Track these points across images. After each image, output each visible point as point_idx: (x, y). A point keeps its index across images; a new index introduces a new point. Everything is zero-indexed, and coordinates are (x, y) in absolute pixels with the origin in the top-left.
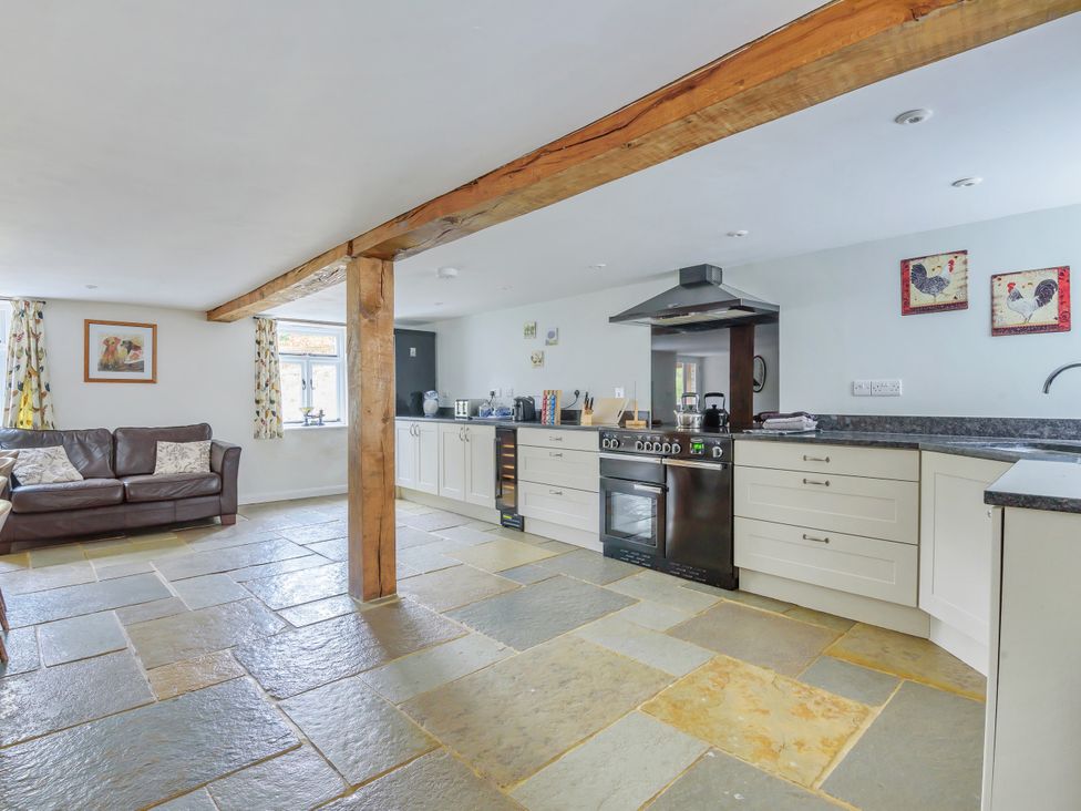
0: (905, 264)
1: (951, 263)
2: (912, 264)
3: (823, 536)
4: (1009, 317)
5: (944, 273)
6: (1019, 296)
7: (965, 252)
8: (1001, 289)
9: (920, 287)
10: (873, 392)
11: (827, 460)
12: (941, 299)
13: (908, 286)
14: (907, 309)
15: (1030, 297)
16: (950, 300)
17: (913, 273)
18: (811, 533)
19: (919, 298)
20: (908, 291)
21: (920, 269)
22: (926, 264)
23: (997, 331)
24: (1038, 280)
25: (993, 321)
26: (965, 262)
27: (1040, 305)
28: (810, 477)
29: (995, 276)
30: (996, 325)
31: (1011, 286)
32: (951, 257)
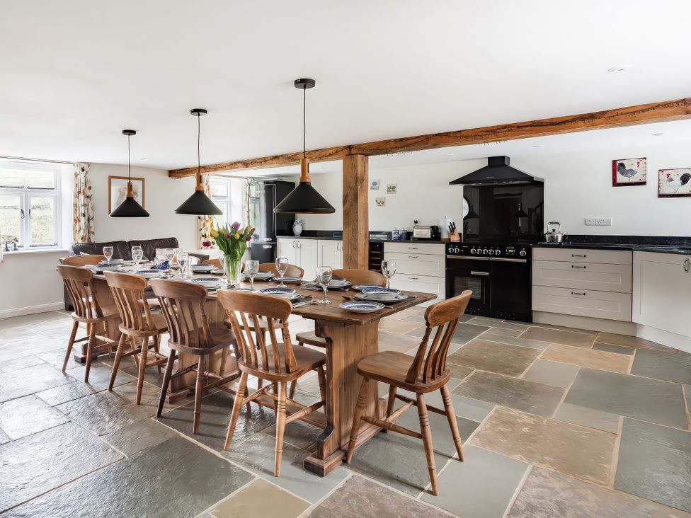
0: (614, 162)
1: (638, 163)
2: (618, 162)
3: (582, 292)
4: (667, 190)
5: (635, 168)
6: (672, 180)
7: (645, 158)
8: (664, 176)
9: (622, 174)
10: (598, 223)
11: (585, 256)
12: (633, 180)
13: (616, 173)
14: (615, 184)
15: (677, 181)
16: (637, 180)
17: (618, 167)
18: (574, 291)
19: (621, 178)
20: (616, 175)
21: (622, 165)
22: (624, 162)
23: (660, 196)
24: (682, 173)
25: (659, 191)
26: (646, 163)
27: (682, 185)
28: (575, 264)
29: (660, 170)
30: (661, 193)
31: (668, 175)
32: (639, 160)
